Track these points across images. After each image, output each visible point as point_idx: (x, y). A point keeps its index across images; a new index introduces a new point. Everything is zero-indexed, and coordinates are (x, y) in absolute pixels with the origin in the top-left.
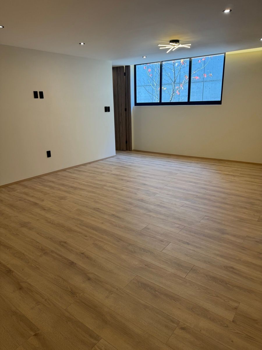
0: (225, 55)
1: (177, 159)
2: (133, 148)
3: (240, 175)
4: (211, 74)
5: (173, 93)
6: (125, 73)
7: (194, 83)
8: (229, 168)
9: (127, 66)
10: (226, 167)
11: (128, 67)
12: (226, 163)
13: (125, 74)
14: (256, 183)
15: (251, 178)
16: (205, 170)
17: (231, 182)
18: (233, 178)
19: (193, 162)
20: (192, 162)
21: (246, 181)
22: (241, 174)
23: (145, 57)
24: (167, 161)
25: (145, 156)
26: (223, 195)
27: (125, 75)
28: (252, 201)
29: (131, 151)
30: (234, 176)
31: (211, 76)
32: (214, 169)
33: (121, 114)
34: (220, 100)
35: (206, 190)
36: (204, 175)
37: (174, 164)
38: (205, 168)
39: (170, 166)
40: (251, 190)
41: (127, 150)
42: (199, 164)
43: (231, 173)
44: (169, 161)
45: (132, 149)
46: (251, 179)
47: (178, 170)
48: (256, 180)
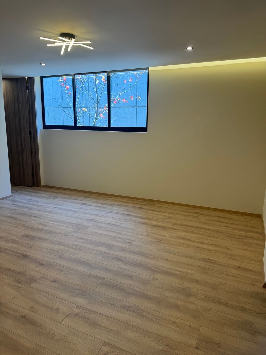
0: (148, 71)
1: (97, 199)
2: (42, 183)
3: (171, 227)
4: (139, 97)
5: (96, 116)
6: (28, 86)
7: (127, 108)
8: (158, 213)
9: (29, 78)
10: (155, 213)
11: (31, 79)
12: (156, 205)
13: (27, 88)
14: (191, 241)
15: (186, 231)
16: (128, 217)
17: (160, 241)
18: (162, 232)
19: (116, 203)
20: (114, 205)
21: (179, 238)
22: (173, 224)
23: (43, 64)
24: (82, 204)
25: (54, 194)
26: (145, 274)
27: (28, 90)
28: (187, 285)
29: (40, 187)
30: (163, 228)
31: (140, 99)
32: (140, 215)
33: (24, 138)
34: (146, 127)
35: (120, 263)
36: (124, 228)
37: (89, 208)
38: (128, 215)
39: (84, 213)
40: (186, 257)
41: (34, 185)
42: (123, 207)
43: (160, 224)
44: (85, 204)
45: (42, 185)
46: (185, 234)
47: (92, 220)
48: (192, 235)
